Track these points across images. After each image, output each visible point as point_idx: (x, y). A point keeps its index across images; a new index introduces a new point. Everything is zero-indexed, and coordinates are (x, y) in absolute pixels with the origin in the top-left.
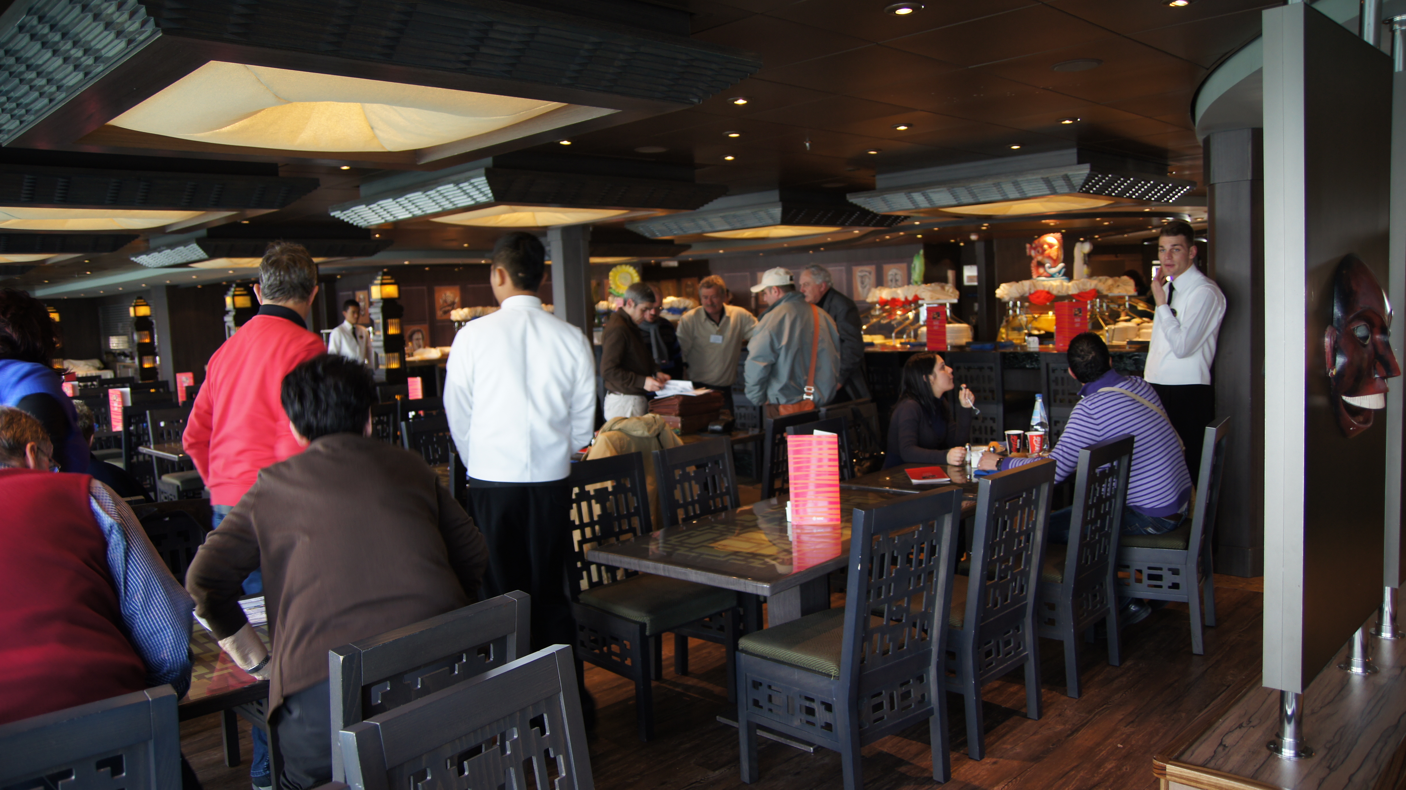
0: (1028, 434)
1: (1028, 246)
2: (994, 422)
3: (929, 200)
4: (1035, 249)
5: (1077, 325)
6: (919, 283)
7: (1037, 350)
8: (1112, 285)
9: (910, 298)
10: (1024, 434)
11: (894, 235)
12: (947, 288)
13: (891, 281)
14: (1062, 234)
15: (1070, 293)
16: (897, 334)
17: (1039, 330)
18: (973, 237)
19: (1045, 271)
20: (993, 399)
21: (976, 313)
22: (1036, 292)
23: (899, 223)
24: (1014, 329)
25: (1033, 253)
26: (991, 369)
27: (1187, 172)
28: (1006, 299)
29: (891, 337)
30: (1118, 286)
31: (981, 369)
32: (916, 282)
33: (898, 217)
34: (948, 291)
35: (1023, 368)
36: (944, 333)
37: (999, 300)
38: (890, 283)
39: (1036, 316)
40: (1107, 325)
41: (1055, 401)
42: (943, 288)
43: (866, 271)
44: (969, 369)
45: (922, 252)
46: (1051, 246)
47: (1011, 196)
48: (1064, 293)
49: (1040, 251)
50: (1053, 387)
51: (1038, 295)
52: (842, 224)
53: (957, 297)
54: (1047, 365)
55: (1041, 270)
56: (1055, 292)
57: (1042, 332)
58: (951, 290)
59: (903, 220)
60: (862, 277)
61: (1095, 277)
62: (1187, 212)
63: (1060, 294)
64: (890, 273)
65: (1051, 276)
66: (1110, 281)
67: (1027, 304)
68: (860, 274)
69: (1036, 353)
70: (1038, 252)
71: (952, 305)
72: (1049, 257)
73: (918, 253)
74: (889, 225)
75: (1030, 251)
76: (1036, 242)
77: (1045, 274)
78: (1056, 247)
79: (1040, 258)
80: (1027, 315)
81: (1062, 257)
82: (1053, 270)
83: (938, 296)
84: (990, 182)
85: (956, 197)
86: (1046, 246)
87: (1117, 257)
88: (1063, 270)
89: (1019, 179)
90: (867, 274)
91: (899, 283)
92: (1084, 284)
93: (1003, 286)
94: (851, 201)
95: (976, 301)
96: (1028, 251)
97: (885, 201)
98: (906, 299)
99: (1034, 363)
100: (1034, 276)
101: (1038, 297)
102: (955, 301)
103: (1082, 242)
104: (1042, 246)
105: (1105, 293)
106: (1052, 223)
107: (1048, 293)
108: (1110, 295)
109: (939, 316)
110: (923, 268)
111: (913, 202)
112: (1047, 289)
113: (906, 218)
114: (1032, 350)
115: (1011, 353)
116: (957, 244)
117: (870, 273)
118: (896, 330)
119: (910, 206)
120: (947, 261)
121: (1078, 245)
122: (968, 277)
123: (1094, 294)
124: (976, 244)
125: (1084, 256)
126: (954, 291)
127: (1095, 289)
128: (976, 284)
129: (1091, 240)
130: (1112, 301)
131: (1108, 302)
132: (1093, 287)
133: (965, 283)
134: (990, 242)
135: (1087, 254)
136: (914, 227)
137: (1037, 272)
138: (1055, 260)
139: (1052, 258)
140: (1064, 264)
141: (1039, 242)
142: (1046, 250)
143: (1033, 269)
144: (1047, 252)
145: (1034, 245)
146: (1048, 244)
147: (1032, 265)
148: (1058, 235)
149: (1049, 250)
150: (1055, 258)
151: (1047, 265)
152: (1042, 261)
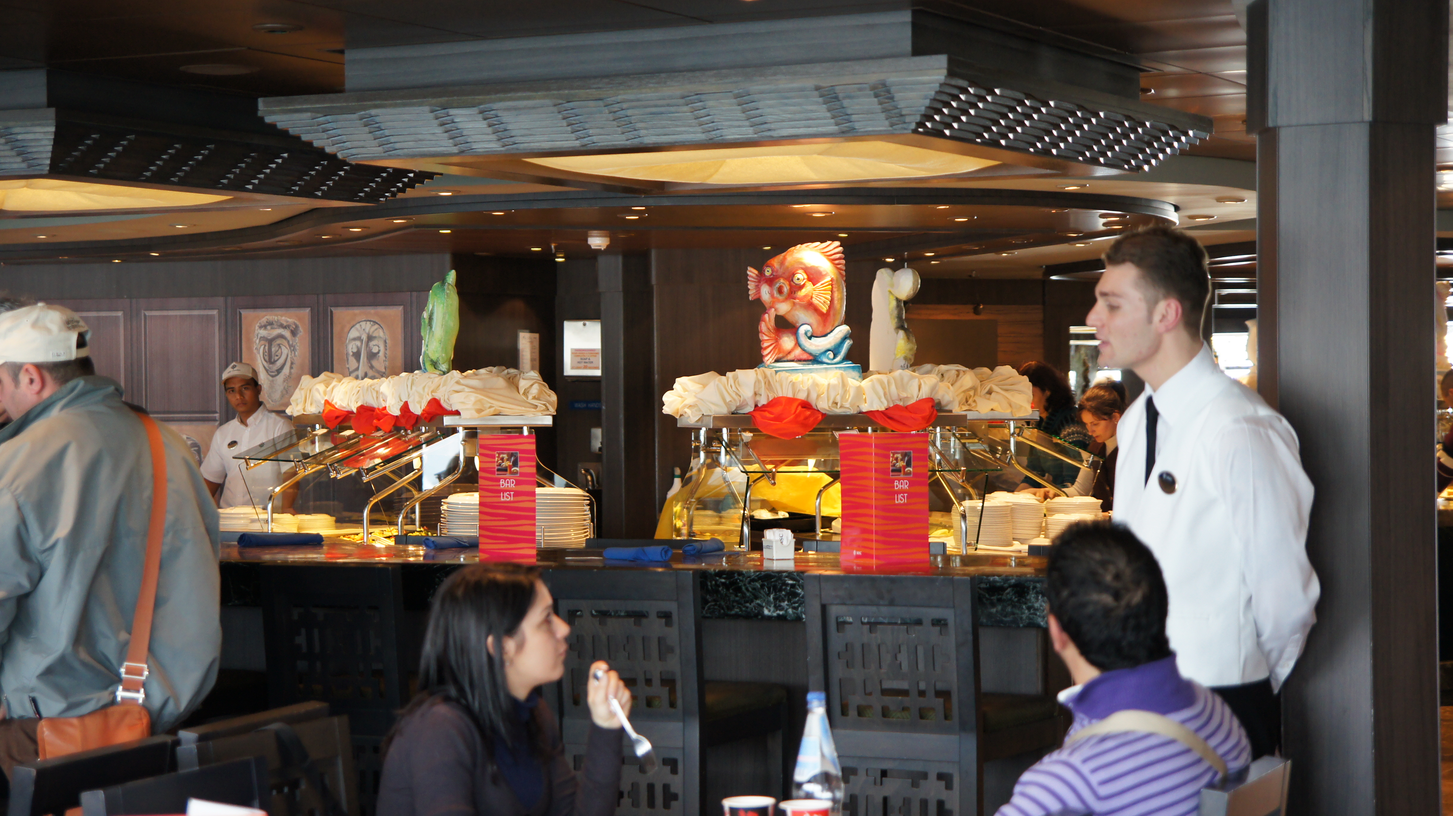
0: (788, 806)
1: (752, 272)
2: (674, 771)
3: (500, 131)
4: (770, 281)
5: (900, 500)
6: (444, 367)
7: (790, 566)
8: (974, 388)
9: (417, 409)
10: (776, 806)
11: (378, 224)
12: (523, 384)
13: (357, 355)
14: (843, 243)
15: (865, 408)
16: (374, 509)
17: (773, 510)
18: (597, 242)
19: (798, 344)
20: (672, 705)
21: (597, 457)
22: (774, 404)
23: (402, 190)
24: (703, 505)
25: (765, 293)
26: (666, 616)
27: (1172, 92)
28: (691, 419)
29: (359, 522)
30: (990, 392)
31: (639, 616)
32: (435, 364)
33: (400, 173)
34: (526, 393)
35: (757, 616)
36: (530, 514)
37: (671, 420)
38: (352, 363)
39: (769, 467)
40: (961, 498)
41: (844, 712)
42: (513, 383)
43: (282, 326)
44: (604, 615)
45: (452, 276)
46: (814, 276)
47: (731, 135)
48: (848, 408)
49: (786, 289)
50: (838, 671)
51: (777, 410)
52: (237, 186)
53: (553, 411)
54: (824, 608)
55: (787, 342)
56: (823, 405)
57: (783, 515)
58: (535, 390)
59: (411, 184)
60: (270, 342)
61: (928, 367)
62: (1172, 200)
63: (838, 411)
64: (353, 334)
65: (815, 359)
66: (969, 378)
67: (747, 436)
68: (263, 333)
69: (790, 575)
70: (780, 291)
71: (539, 431)
72: (810, 306)
73: (443, 280)
74: (372, 197)
75: (758, 288)
76: (775, 262)
77: (798, 352)
78: (828, 279)
79: (783, 308)
80: (749, 468)
81: (841, 308)
82: (817, 345)
83: (497, 405)
84: (674, 89)
85: (575, 128)
86: (801, 276)
87: (976, 311)
88: (848, 343)
89: (756, 86)
90: (287, 333)
91: (379, 364)
92: (901, 385)
93: (682, 383)
94: (269, 119)
95: (598, 425)
96: (751, 286)
97: (374, 128)
98: (405, 408)
99: (785, 604)
100: (769, 359)
101: (779, 418)
102: (548, 421)
103: (895, 267)
104: (790, 277)
105: (957, 410)
106: (817, 210)
107: (806, 405)
108: (970, 415)
109: (515, 464)
110: (454, 324)
111: (453, 133)
112: (802, 396)
113: (422, 177)
114: (776, 566)
115: (720, 574)
116: (547, 257)
117: (294, 333)
118: (374, 501)
119: (446, 145)
120: (519, 305)
121: (882, 276)
122: (576, 353)
123: (927, 413)
124: (602, 261)
125: (898, 306)
126: (541, 392)
127: (930, 400)
128: (598, 373)
129: (914, 262)
130: (974, 435)
131: (963, 436)
132: (924, 394)
133: (569, 370)
134: (645, 256)
135: (906, 303)
136: (435, 204)
137: (777, 346)
138: (825, 317)
139: (816, 310)
140: (845, 329)
141: (782, 263)
142: (801, 287)
143: (766, 339)
144: (803, 293)
145: (768, 272)
146: (806, 270)
147: (763, 327)
148: (834, 247)
149: (809, 288)
150: (824, 310)
151: (802, 330)
152: (790, 318)
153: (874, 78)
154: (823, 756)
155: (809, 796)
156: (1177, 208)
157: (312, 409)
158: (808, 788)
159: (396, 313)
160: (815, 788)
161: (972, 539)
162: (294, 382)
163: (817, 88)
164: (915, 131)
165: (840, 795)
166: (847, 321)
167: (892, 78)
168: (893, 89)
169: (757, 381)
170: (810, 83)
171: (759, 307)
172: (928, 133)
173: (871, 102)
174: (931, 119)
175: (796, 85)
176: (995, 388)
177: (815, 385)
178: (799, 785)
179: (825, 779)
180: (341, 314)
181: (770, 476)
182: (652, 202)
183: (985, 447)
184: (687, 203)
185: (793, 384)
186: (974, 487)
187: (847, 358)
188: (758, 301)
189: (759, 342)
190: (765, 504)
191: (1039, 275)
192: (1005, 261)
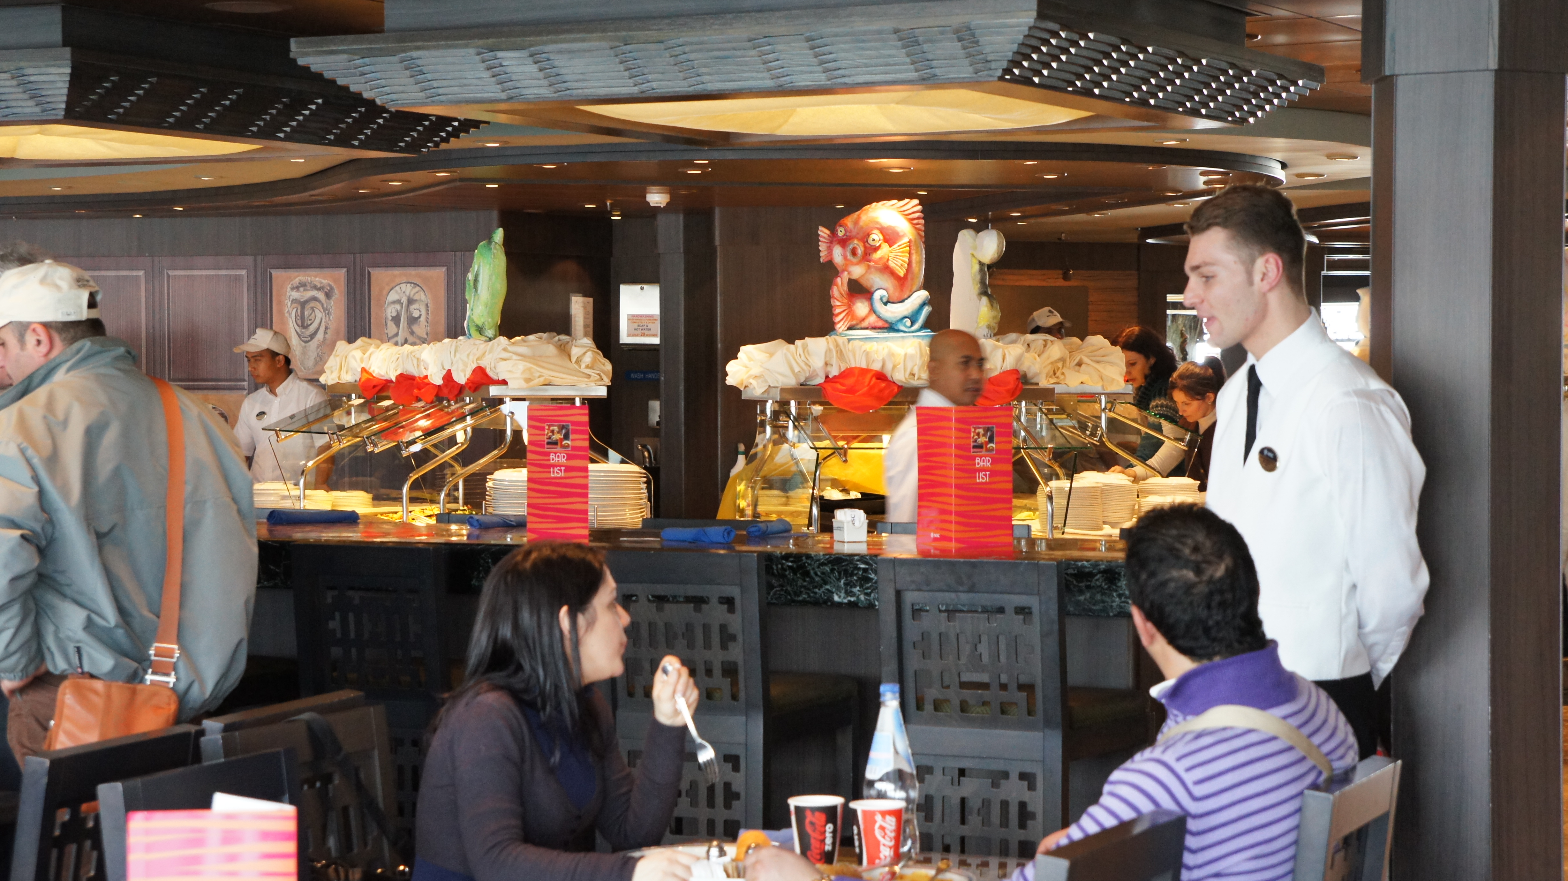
0: (859, 806)
1: (823, 232)
2: (736, 768)
3: (553, 76)
4: (843, 242)
5: (982, 478)
6: (490, 333)
7: (862, 549)
8: (1063, 360)
9: (461, 378)
10: (845, 806)
11: (420, 177)
12: (575, 352)
13: (396, 320)
14: (923, 201)
16: (415, 486)
17: (845, 491)
18: (657, 198)
19: (873, 310)
20: (734, 697)
21: (655, 432)
22: (846, 374)
23: (446, 140)
24: (769, 484)
25: (838, 255)
26: (729, 602)
27: (1280, 39)
28: (756, 390)
29: (398, 500)
30: (1079, 364)
31: (698, 601)
32: (480, 330)
33: (443, 121)
34: (578, 361)
35: (827, 602)
36: (582, 491)
37: (735, 391)
38: (392, 328)
39: (841, 443)
40: (1048, 478)
41: (919, 707)
42: (564, 350)
43: (315, 288)
44: (660, 600)
45: (499, 235)
46: (890, 237)
47: (802, 81)
49: (860, 251)
50: (913, 662)
51: (850, 381)
52: (268, 133)
53: (607, 381)
54: (898, 593)
55: (861, 308)
56: (900, 377)
57: (855, 495)
58: (588, 358)
59: (455, 134)
60: (303, 304)
61: (1013, 336)
62: (1279, 156)
64: (393, 296)
65: (890, 327)
66: (1057, 348)
67: (817, 409)
68: (295, 295)
69: (862, 558)
70: (854, 252)
71: (591, 403)
72: (886, 269)
73: (489, 238)
74: (413, 147)
75: (830, 250)
76: (849, 221)
77: (872, 319)
78: (906, 240)
79: (857, 271)
80: (819, 444)
81: (920, 271)
82: (893, 312)
83: (547, 374)
84: (739, 31)
85: (633, 72)
86: (876, 237)
87: (1066, 277)
88: (927, 310)
89: (828, 28)
90: (321, 295)
91: (420, 329)
93: (747, 352)
94: (301, 62)
95: (657, 397)
96: (823, 247)
97: (416, 71)
98: (448, 377)
99: (856, 590)
100: (841, 327)
101: (851, 391)
102: (602, 392)
103: (978, 228)
104: (865, 238)
105: (1044, 383)
106: (894, 165)
107: (881, 376)
108: (1058, 389)
109: (566, 437)
110: (501, 286)
112: (876, 367)
113: (467, 125)
114: (847, 549)
115: (787, 557)
116: (602, 215)
117: (328, 295)
118: (414, 476)
119: (493, 91)
120: (571, 267)
121: (965, 237)
122: (633, 318)
123: (1011, 386)
124: (661, 220)
125: (981, 270)
126: (594, 360)
127: (1015, 372)
128: (656, 341)
129: (998, 222)
130: (1062, 410)
131: (1050, 411)
132: (1009, 365)
133: (625, 337)
134: (708, 215)
135: (989, 267)
136: (480, 155)
137: (850, 312)
138: (902, 281)
139: (893, 273)
140: (923, 294)
141: (856, 223)
142: (876, 249)
143: (838, 304)
144: (877, 255)
145: (841, 232)
146: (882, 230)
147: (835, 291)
148: (912, 204)
149: (885, 251)
150: (902, 273)
151: (877, 295)
152: (864, 282)
153: (957, 20)
154: (896, 752)
155: (881, 796)
156: (1284, 166)
157: (348, 378)
158: (879, 786)
159: (438, 274)
160: (887, 787)
161: (1058, 522)
162: (329, 347)
163: (896, 31)
164: (1001, 78)
165: (914, 794)
166: (926, 286)
167: (977, 21)
168: (978, 32)
169: (828, 351)
170: (887, 25)
171: (831, 270)
172: (1015, 80)
173: (953, 47)
174: (1019, 65)
175: (874, 27)
176: (1086, 360)
177: (891, 355)
178: (871, 783)
179: (899, 777)
180: (379, 276)
181: (842, 453)
182: (717, 155)
183: (1074, 423)
184: (754, 156)
185: (867, 354)
186: (1062, 466)
187: (925, 326)
188: (830, 264)
189: (830, 308)
190: (835, 483)
191: (1133, 238)
192: (1096, 222)
